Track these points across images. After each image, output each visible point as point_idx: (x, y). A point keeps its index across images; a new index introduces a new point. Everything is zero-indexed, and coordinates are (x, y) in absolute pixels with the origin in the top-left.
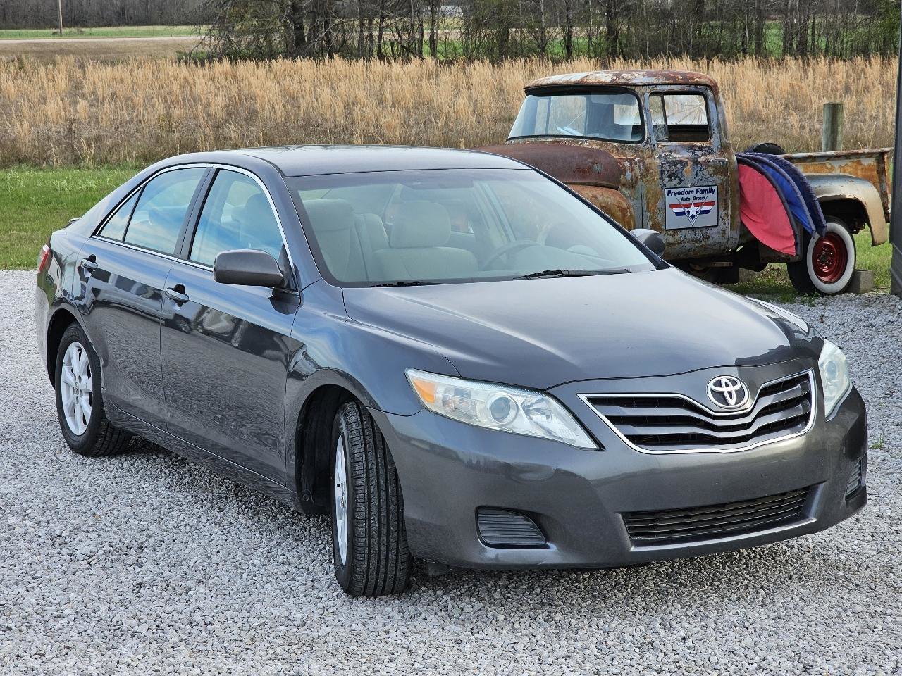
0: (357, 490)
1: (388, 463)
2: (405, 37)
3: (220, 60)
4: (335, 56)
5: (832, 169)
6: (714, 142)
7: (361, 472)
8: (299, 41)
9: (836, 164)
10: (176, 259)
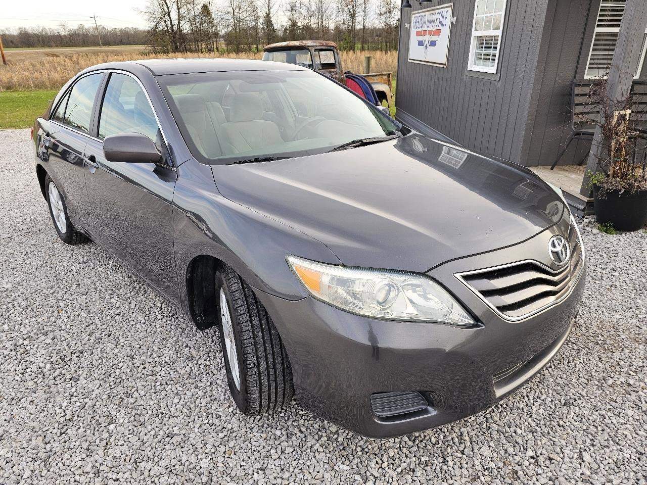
0: (247, 357)
1: (272, 328)
2: (209, 46)
3: (152, 54)
4: (188, 52)
5: (374, 80)
6: (337, 70)
7: (249, 340)
8: (176, 48)
9: (375, 78)
10: (89, 136)
